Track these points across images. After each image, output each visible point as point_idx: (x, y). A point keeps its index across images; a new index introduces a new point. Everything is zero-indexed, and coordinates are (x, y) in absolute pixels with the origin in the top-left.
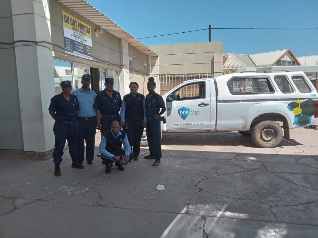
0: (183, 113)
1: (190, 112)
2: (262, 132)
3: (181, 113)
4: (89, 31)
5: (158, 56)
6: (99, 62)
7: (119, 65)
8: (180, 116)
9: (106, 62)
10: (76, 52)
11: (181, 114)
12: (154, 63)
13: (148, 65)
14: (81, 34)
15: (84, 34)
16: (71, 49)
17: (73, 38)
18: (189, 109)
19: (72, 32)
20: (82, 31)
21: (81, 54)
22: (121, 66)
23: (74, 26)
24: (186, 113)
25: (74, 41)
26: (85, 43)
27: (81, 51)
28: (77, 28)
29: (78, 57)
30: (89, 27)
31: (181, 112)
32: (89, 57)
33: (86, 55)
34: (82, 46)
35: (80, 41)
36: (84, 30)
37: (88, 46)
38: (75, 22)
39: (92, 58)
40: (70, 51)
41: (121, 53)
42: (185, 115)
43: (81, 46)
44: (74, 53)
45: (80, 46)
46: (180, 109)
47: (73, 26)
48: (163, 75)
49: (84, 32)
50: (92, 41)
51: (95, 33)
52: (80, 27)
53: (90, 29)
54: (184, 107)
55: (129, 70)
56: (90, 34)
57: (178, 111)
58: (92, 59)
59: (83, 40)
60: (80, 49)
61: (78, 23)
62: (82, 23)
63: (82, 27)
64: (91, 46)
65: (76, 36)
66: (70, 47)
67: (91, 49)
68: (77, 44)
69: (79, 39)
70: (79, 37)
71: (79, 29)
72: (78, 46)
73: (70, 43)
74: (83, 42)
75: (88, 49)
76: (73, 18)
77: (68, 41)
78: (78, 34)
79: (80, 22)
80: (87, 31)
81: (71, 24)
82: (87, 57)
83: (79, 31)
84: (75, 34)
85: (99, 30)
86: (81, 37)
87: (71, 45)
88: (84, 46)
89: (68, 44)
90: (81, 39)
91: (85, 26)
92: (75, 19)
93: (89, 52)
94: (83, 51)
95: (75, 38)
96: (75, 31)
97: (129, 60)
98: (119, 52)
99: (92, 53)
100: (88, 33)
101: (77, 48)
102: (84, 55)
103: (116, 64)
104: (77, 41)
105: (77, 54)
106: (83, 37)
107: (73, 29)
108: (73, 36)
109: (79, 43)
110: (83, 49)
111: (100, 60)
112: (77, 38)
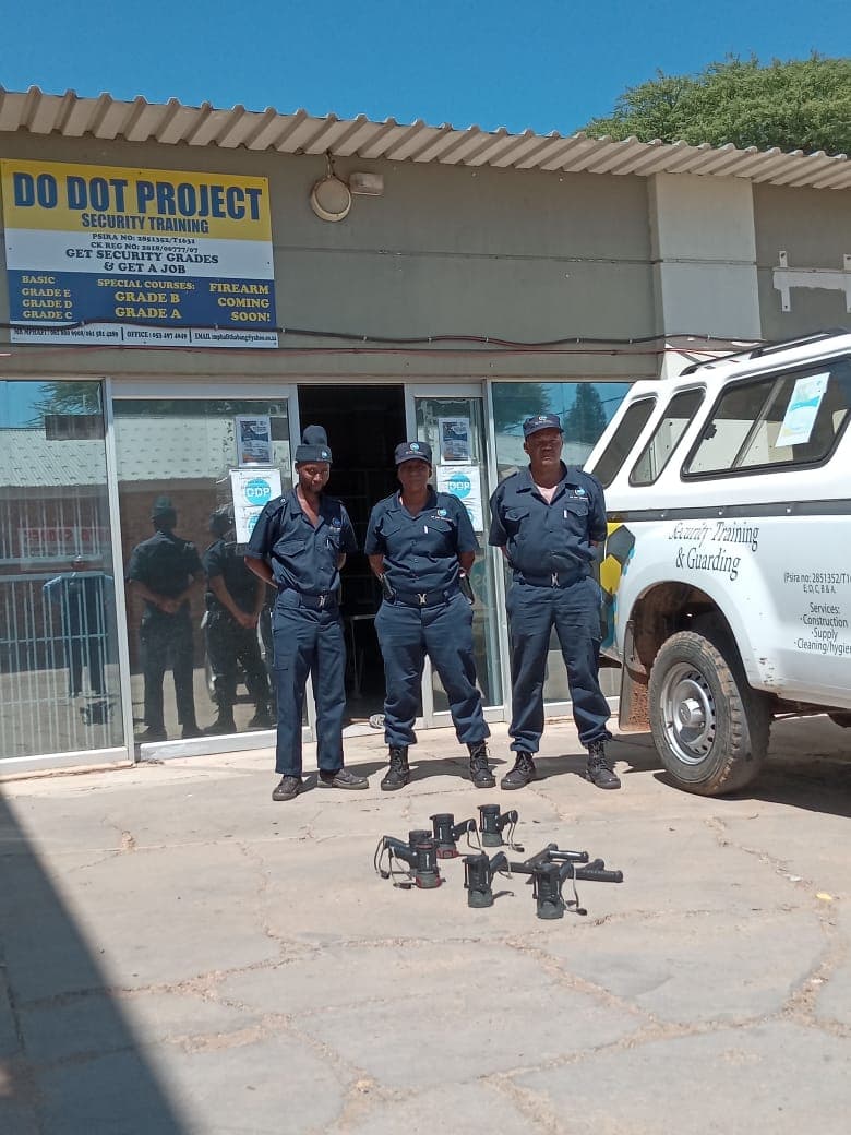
4: (247, 203)
6: (356, 351)
10: (115, 327)
14: (169, 235)
15: (202, 228)
16: (65, 320)
17: (94, 266)
19: (84, 239)
20: (179, 215)
21: (151, 330)
23: (105, 206)
25: (93, 277)
26: (193, 270)
27: (162, 313)
28: (131, 207)
29: (122, 348)
30: (260, 183)
32: (236, 338)
33: (205, 332)
34: (169, 292)
35: (153, 268)
36: (191, 210)
37: (225, 281)
38: (112, 189)
39: (275, 335)
40: (63, 329)
41: (648, 262)
43: (158, 291)
44: (89, 334)
45: (151, 290)
47: (90, 210)
49: (196, 217)
50: (277, 249)
51: (309, 205)
52: (152, 203)
53: (255, 193)
56: (255, 216)
58: (271, 344)
59: (180, 258)
60: (146, 306)
61: (141, 185)
62: (176, 178)
63: (175, 198)
64: (270, 276)
65: (113, 250)
66: (54, 309)
67: (265, 290)
68: (119, 289)
69: (140, 262)
70: (140, 251)
71: (141, 215)
72: (130, 297)
73: (57, 293)
74: (182, 269)
75: (227, 295)
76: (88, 172)
77: (45, 287)
78: (138, 238)
79: (153, 176)
80: (223, 208)
81: (72, 205)
82: (215, 337)
83: (147, 223)
84: (103, 242)
85: (353, 177)
86: (166, 249)
87: (63, 299)
88: (190, 286)
89: (39, 299)
90: (163, 257)
91: (203, 189)
92: (109, 173)
93: (240, 309)
94: (176, 314)
95: (104, 260)
96: (106, 230)
97: (792, 290)
98: (631, 262)
99: (272, 310)
100: (233, 215)
101: (125, 304)
102: (185, 332)
103: (574, 341)
104: (127, 272)
105: (115, 334)
106: (182, 245)
107: (86, 224)
108: (88, 256)
109: (143, 279)
110: (176, 306)
111: (361, 338)
112: (122, 260)
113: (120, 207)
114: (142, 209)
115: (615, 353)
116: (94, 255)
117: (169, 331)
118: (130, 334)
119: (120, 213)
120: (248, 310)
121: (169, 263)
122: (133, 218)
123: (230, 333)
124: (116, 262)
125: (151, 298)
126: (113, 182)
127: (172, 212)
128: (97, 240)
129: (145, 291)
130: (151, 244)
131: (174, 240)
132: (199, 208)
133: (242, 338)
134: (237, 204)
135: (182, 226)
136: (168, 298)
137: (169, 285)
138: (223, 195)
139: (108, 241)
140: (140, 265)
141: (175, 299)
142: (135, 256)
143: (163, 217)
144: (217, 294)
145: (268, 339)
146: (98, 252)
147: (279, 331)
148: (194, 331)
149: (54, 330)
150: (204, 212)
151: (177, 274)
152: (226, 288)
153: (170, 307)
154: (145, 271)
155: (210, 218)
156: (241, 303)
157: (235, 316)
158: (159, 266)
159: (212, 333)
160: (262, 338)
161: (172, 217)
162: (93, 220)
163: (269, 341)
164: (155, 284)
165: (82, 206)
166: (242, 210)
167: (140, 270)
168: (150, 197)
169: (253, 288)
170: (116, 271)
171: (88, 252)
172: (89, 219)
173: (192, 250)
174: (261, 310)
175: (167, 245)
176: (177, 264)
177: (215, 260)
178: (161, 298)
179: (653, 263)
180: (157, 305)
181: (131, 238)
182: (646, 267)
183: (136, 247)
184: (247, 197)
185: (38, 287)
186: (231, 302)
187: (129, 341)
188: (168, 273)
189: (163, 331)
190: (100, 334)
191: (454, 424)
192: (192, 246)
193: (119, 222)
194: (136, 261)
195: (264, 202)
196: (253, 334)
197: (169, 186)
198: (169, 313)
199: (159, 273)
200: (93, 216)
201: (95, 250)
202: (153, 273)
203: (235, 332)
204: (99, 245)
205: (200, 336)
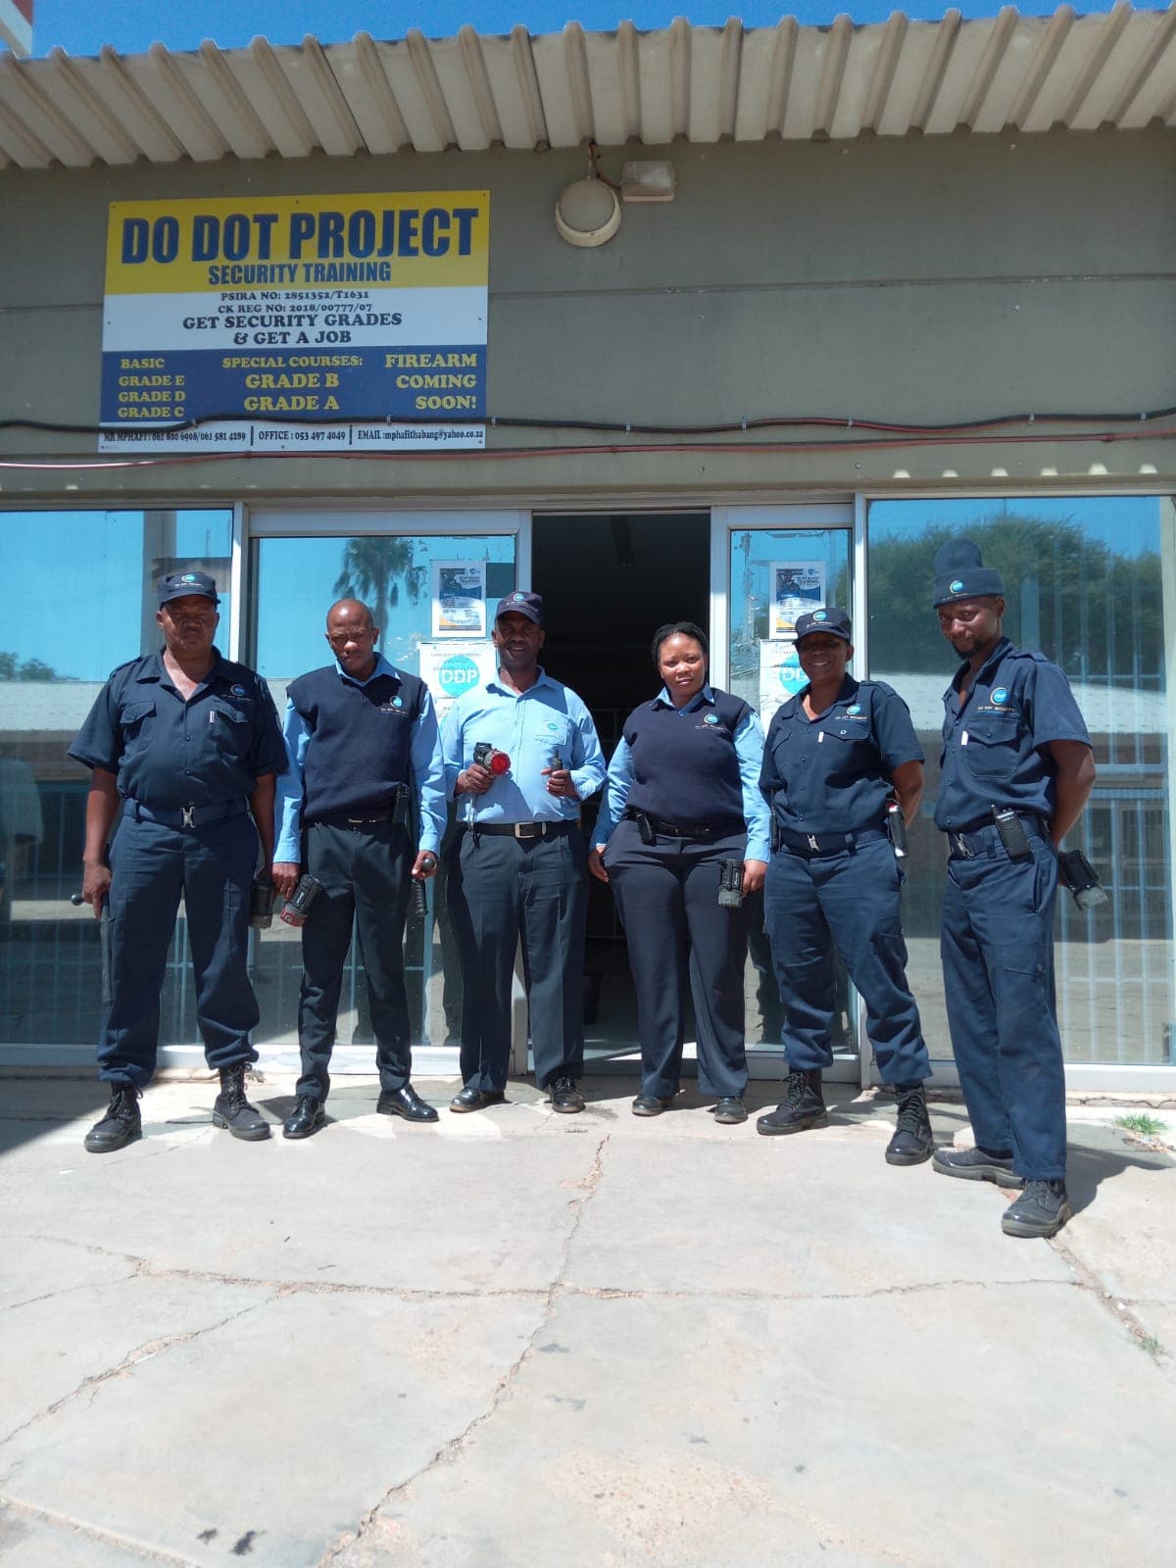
4: (453, 232)
6: (613, 449)
10: (243, 427)
14: (330, 288)
15: (377, 274)
16: (173, 418)
17: (220, 339)
19: (208, 302)
20: (348, 258)
21: (293, 429)
23: (241, 256)
25: (219, 355)
26: (363, 337)
27: (310, 404)
28: (280, 253)
29: (248, 455)
30: (478, 199)
32: (420, 435)
33: (370, 427)
34: (323, 371)
35: (303, 338)
36: (367, 248)
37: (410, 350)
38: (255, 230)
39: (482, 428)
40: (170, 432)
43: (306, 370)
44: (206, 437)
45: (298, 370)
47: (221, 260)
49: (373, 258)
50: (491, 296)
51: (551, 221)
52: (309, 247)
53: (466, 216)
56: (465, 249)
58: (476, 442)
59: (344, 320)
60: (288, 393)
61: (296, 219)
62: (346, 205)
63: (345, 232)
64: (480, 337)
65: (248, 315)
66: (160, 404)
67: (471, 360)
68: (252, 371)
69: (286, 329)
70: (285, 314)
71: (293, 262)
72: (268, 381)
73: (165, 380)
74: (346, 336)
75: (411, 372)
76: (221, 208)
77: (150, 373)
78: (285, 295)
79: (316, 205)
80: (416, 242)
81: (198, 255)
82: (388, 436)
83: (301, 273)
84: (235, 304)
85: (623, 174)
86: (324, 308)
87: (173, 389)
88: (355, 361)
89: (140, 390)
90: (320, 322)
91: (388, 216)
92: (249, 207)
93: (429, 392)
94: (332, 403)
95: (235, 330)
96: (240, 288)
99: (480, 391)
100: (431, 252)
101: (260, 392)
102: (345, 429)
103: (1024, 418)
104: (266, 346)
105: (242, 436)
106: (349, 301)
107: (214, 281)
108: (213, 326)
109: (287, 354)
110: (332, 391)
111: (622, 428)
112: (260, 329)
113: (264, 253)
114: (295, 252)
115: (1109, 438)
116: (221, 323)
117: (318, 429)
118: (264, 436)
119: (264, 262)
120: (441, 393)
121: (327, 329)
122: (282, 267)
123: (411, 428)
124: (251, 332)
125: (299, 381)
126: (257, 219)
127: (339, 253)
128: (227, 302)
129: (289, 372)
130: (304, 302)
131: (338, 296)
132: (379, 245)
133: (429, 436)
134: (438, 233)
135: (352, 273)
136: (323, 380)
137: (325, 361)
138: (416, 223)
139: (245, 303)
140: (284, 334)
141: (332, 380)
142: (279, 321)
143: (326, 262)
144: (397, 371)
145: (469, 435)
146: (228, 320)
147: (486, 421)
148: (357, 428)
149: (157, 433)
150: (387, 250)
151: (338, 344)
152: (411, 360)
153: (323, 393)
154: (292, 343)
155: (394, 258)
156: (433, 382)
157: (422, 403)
158: (312, 334)
159: (384, 429)
160: (462, 435)
161: (337, 261)
162: (225, 274)
163: (473, 438)
164: (305, 361)
165: (211, 255)
166: (444, 240)
167: (284, 341)
168: (309, 234)
169: (453, 360)
170: (251, 344)
171: (213, 320)
172: (219, 274)
173: (362, 307)
174: (463, 391)
175: (326, 302)
176: (337, 328)
177: (397, 319)
178: (312, 381)
180: (305, 392)
181: (274, 296)
183: (282, 308)
184: (455, 223)
185: (140, 373)
186: (416, 382)
187: (261, 446)
188: (326, 344)
189: (310, 429)
190: (221, 436)
191: (799, 572)
192: (364, 301)
193: (260, 275)
194: (280, 329)
195: (480, 228)
196: (448, 428)
197: (338, 218)
198: (322, 401)
199: (312, 344)
200: (225, 268)
201: (223, 317)
202: (302, 345)
203: (418, 429)
204: (229, 309)
205: (365, 435)
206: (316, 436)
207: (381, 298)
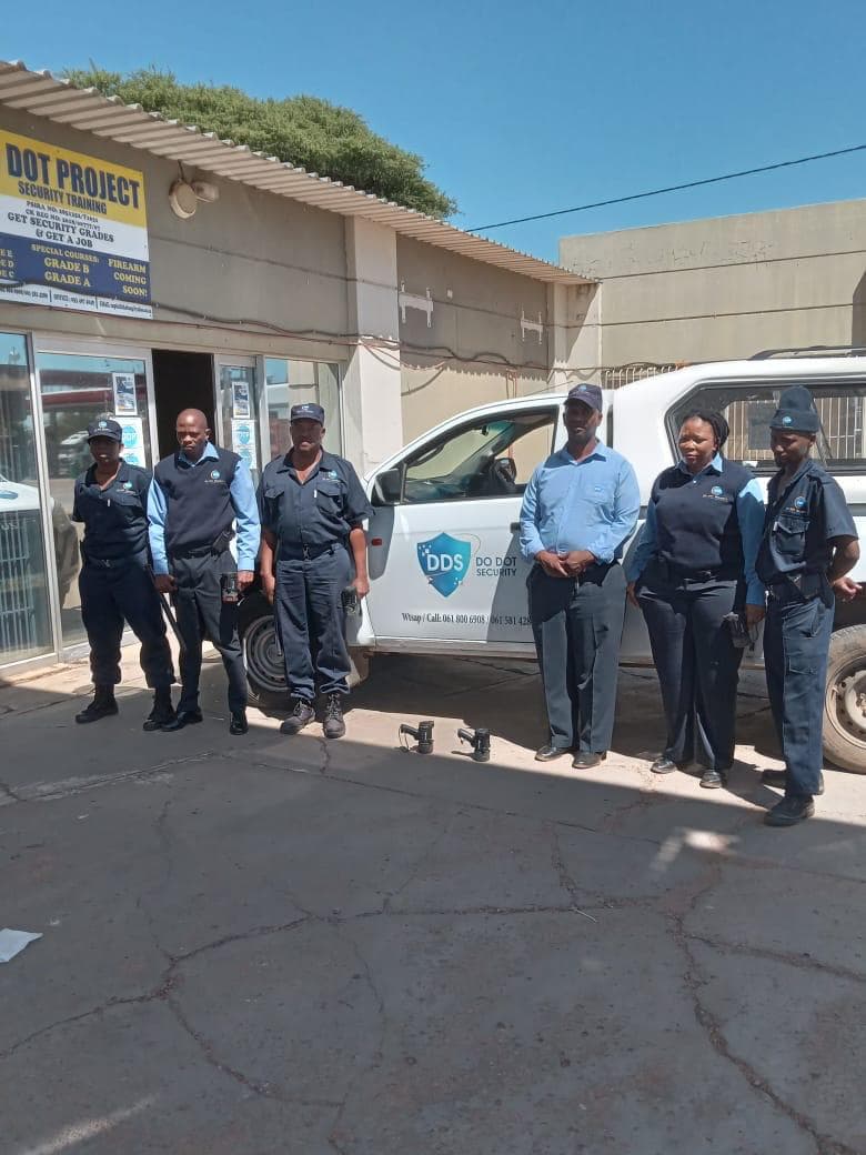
0: (437, 562)
1: (473, 561)
2: (844, 685)
3: (432, 566)
4: (129, 193)
5: (596, 285)
6: (198, 326)
7: (335, 335)
8: (426, 580)
9: (244, 322)
10: (45, 289)
11: (430, 568)
12: (581, 317)
13: (548, 325)
14: (78, 211)
15: (101, 209)
16: (8, 278)
17: (27, 231)
18: (469, 544)
19: (20, 205)
20: (86, 196)
21: (71, 295)
22: (346, 339)
23: (34, 178)
24: (454, 564)
25: (31, 241)
26: (99, 246)
27: (76, 281)
28: (53, 184)
29: (50, 308)
30: (137, 177)
31: (432, 560)
32: (126, 308)
33: (106, 300)
34: (82, 262)
35: (70, 240)
36: (94, 192)
37: (117, 258)
38: (39, 161)
39: (149, 308)
40: (9, 288)
41: (350, 280)
42: (447, 573)
43: (74, 260)
44: (27, 293)
45: (70, 259)
46: (427, 544)
47: (24, 179)
48: (617, 370)
49: (97, 199)
50: (151, 236)
51: (170, 203)
52: (68, 181)
53: (135, 185)
54: (444, 535)
55: (397, 354)
56: (136, 205)
57: (420, 552)
58: (148, 316)
59: (88, 233)
60: (66, 273)
61: (60, 163)
62: (85, 161)
63: (84, 179)
64: (145, 258)
65: (42, 219)
66: (1, 267)
67: (143, 269)
68: (47, 255)
69: (61, 232)
70: (61, 222)
71: (61, 190)
72: (55, 263)
73: (2, 252)
74: (90, 244)
75: (120, 271)
76: (22, 143)
78: (59, 211)
79: (70, 156)
80: (115, 194)
81: (12, 172)
82: (112, 306)
83: (65, 198)
84: (35, 210)
85: (197, 184)
86: (79, 224)
87: (7, 259)
88: (96, 260)
90: (77, 231)
91: (102, 174)
92: (37, 147)
93: (128, 284)
94: (87, 283)
95: (36, 227)
96: (36, 200)
97: (406, 308)
98: (337, 277)
99: (147, 287)
100: (122, 202)
101: (52, 270)
102: (93, 298)
103: (311, 331)
104: (52, 240)
105: (45, 295)
106: (90, 222)
107: (23, 191)
108: (24, 222)
109: (64, 248)
110: (87, 275)
111: (202, 316)
112: (48, 229)
113: (46, 181)
114: (61, 185)
115: (330, 342)
116: (28, 220)
117: (83, 297)
118: (57, 297)
119: (46, 186)
120: (133, 285)
121: (81, 237)
122: (56, 192)
123: (122, 303)
124: (45, 230)
125: (72, 267)
126: (40, 156)
127: (82, 192)
128: (30, 208)
129: (66, 259)
130: (68, 218)
131: (84, 216)
132: (99, 191)
133: (130, 309)
134: (125, 192)
135: (89, 205)
136: (81, 268)
137: (82, 256)
138: (114, 183)
139: (39, 210)
140: (61, 236)
141: (86, 269)
142: (58, 226)
143: (75, 194)
144: (114, 270)
145: (146, 311)
146: (32, 219)
147: (153, 305)
148: (100, 299)
149: (1, 287)
150: (103, 195)
151: (87, 247)
152: (118, 265)
153: (82, 275)
154: (65, 242)
155: (107, 201)
156: (129, 278)
157: (126, 290)
158: (75, 240)
159: (110, 301)
160: (142, 310)
161: (82, 196)
162: (27, 189)
163: (146, 313)
164: (73, 255)
165: (18, 174)
166: (127, 197)
167: (61, 240)
168: (67, 176)
169: (136, 268)
170: (44, 238)
171: (25, 217)
172: (24, 187)
173: (96, 228)
174: (140, 286)
175: (80, 221)
176: (87, 238)
177: (111, 238)
178: (76, 267)
179: (347, 280)
180: (74, 273)
181: (54, 210)
182: (344, 282)
183: (58, 218)
184: (130, 187)
186: (122, 277)
187: (56, 303)
188: (81, 246)
189: (78, 297)
190: (35, 294)
192: (96, 224)
193: (45, 194)
194: (59, 232)
195: (141, 191)
196: (137, 306)
197: (78, 167)
198: (82, 281)
199: (75, 245)
200: (27, 184)
201: (29, 216)
202: (70, 244)
203: (125, 304)
204: (32, 212)
205: (103, 304)
206: (82, 301)
207: (105, 224)
